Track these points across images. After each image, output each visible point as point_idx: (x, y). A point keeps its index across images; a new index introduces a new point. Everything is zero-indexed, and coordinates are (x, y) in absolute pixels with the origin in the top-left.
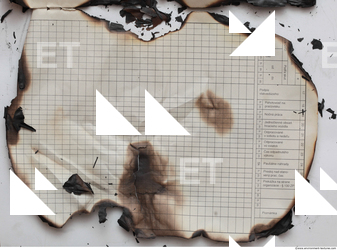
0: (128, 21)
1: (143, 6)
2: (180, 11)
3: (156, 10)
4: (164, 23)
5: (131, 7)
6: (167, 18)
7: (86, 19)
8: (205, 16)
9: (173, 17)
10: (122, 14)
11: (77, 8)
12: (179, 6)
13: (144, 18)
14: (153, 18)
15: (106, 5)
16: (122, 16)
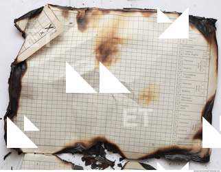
0: (86, 165)
1: (97, 155)
2: (121, 160)
3: (105, 158)
4: (110, 167)
5: (89, 156)
6: (112, 164)
7: (60, 161)
8: (137, 164)
9: (116, 164)
10: (83, 159)
11: (54, 154)
12: (120, 157)
13: (97, 163)
14: (103, 163)
15: (73, 154)
16: (83, 161)
